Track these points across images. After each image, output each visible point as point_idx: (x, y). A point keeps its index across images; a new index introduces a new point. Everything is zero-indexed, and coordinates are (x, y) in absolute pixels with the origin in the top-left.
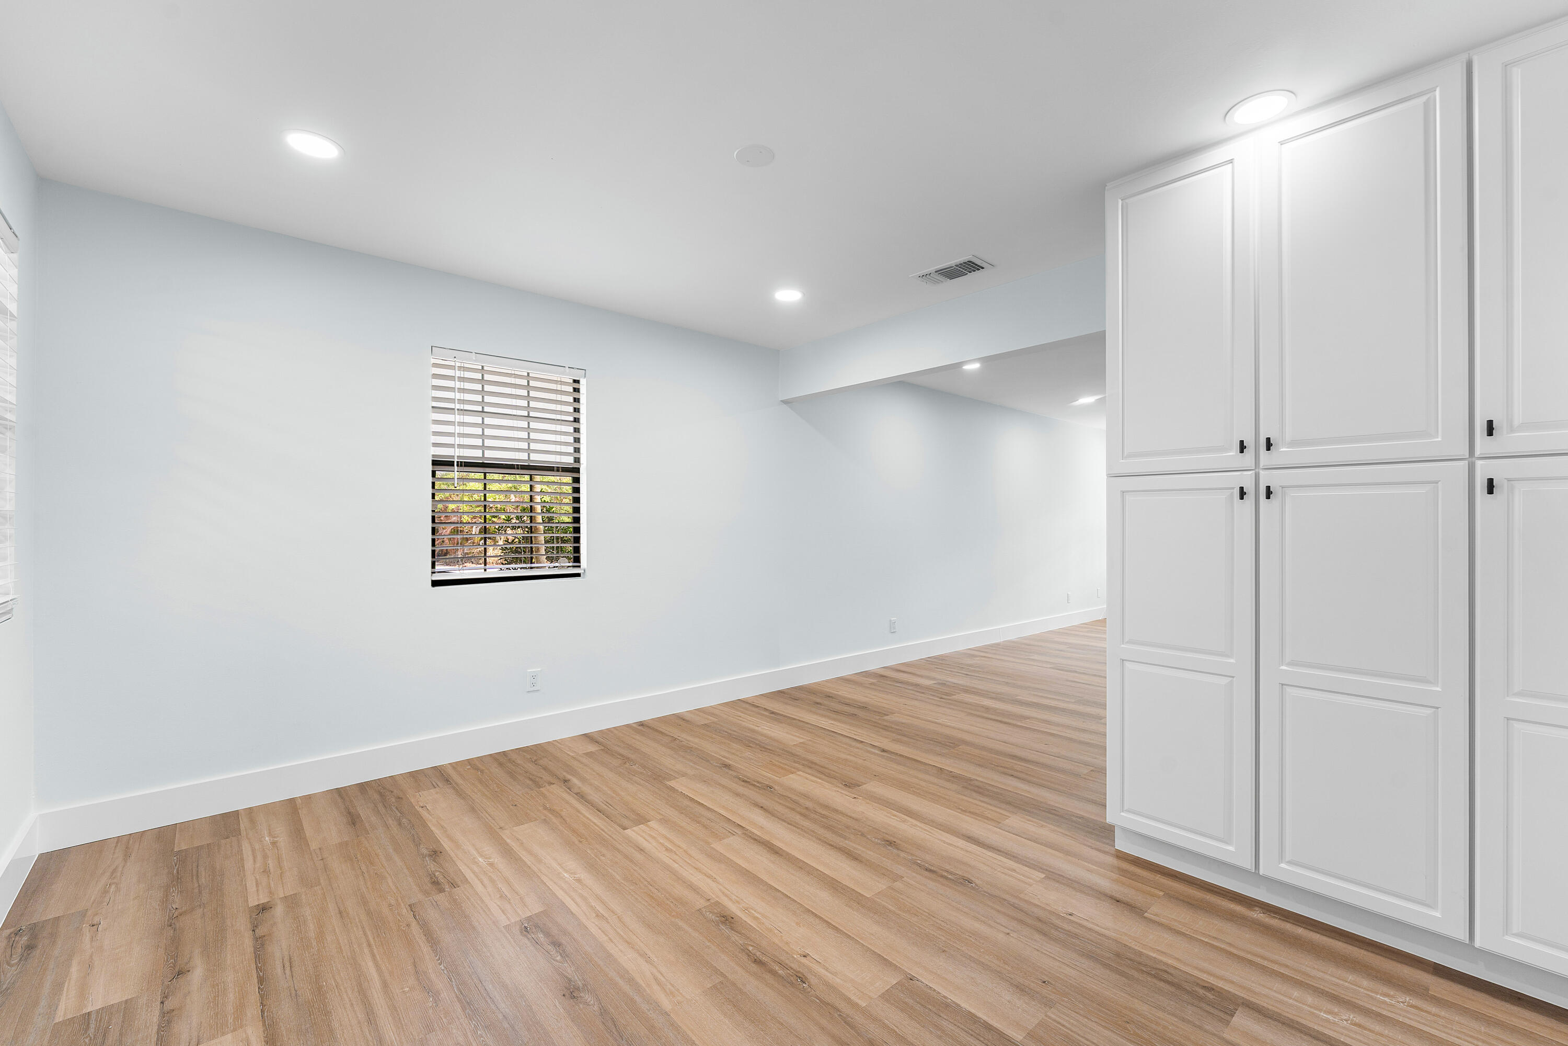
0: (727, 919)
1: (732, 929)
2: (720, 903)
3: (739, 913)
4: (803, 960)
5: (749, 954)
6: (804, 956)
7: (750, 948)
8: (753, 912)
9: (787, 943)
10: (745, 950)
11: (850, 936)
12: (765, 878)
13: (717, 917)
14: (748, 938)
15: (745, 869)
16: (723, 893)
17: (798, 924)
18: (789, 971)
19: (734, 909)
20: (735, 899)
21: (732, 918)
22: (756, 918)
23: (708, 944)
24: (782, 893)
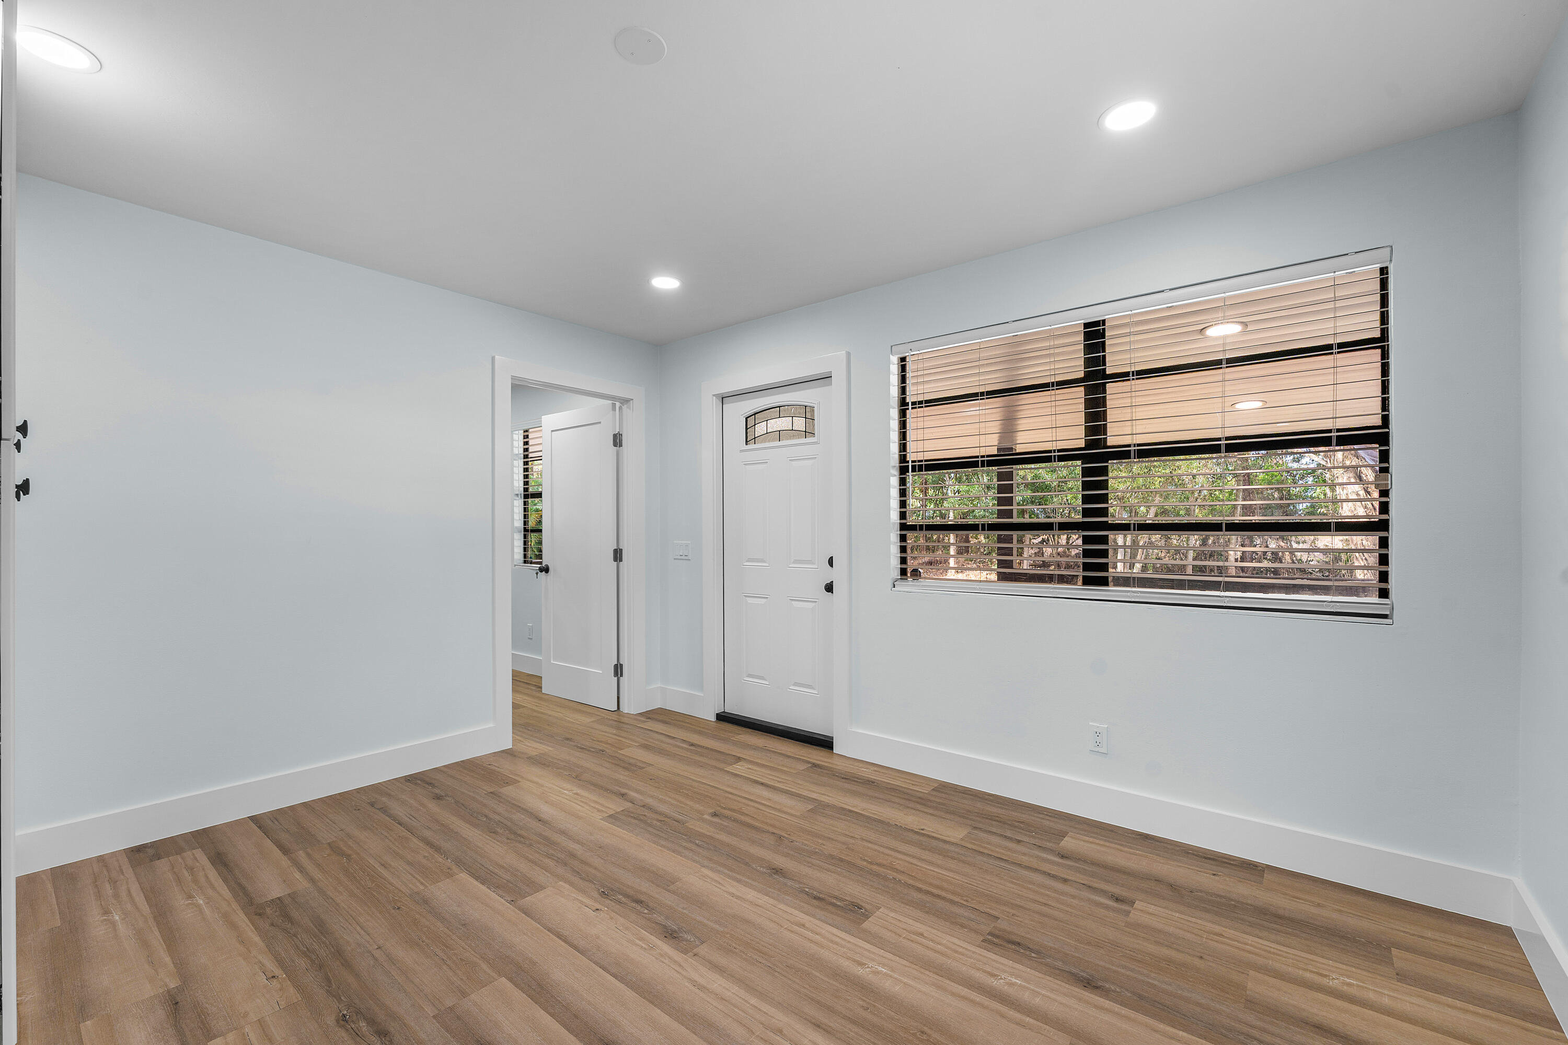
0: (671, 935)
1: (665, 927)
2: (682, 952)
3: (659, 943)
4: (599, 907)
5: (647, 907)
6: (597, 910)
7: (646, 911)
8: (643, 945)
9: (612, 918)
10: (651, 910)
11: (548, 930)
12: (629, 993)
13: (681, 937)
14: (648, 920)
15: (655, 1006)
16: (680, 966)
17: (598, 938)
18: (613, 897)
19: (665, 947)
20: (665, 959)
21: (665, 937)
22: (641, 939)
23: (685, 911)
24: (608, 972)
